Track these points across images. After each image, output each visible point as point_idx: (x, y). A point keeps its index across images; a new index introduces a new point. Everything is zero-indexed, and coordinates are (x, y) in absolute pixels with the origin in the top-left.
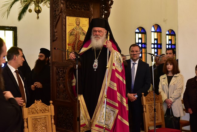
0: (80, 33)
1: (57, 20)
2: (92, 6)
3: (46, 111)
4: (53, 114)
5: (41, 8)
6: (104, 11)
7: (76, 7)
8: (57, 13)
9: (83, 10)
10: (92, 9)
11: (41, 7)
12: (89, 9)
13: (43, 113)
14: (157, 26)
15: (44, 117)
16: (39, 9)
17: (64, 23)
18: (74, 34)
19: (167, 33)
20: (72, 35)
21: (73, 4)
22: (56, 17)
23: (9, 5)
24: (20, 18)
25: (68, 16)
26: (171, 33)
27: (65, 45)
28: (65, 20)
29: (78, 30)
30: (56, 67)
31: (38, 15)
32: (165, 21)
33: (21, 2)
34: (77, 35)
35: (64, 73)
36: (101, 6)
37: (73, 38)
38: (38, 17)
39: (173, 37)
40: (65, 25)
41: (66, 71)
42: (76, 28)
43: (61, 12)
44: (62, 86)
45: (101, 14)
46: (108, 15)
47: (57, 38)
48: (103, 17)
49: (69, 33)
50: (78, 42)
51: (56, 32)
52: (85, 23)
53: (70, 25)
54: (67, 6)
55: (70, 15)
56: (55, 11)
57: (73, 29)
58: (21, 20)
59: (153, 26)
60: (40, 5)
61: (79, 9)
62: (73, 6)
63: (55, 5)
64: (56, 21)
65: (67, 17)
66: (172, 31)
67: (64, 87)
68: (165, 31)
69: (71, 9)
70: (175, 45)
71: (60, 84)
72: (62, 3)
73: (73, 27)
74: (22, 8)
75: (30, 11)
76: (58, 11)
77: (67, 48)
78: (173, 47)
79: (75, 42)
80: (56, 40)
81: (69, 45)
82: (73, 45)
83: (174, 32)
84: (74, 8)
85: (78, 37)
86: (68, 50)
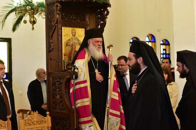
0: (76, 43)
1: (53, 30)
2: (88, 16)
3: (43, 123)
4: (50, 125)
5: (36, 20)
6: (100, 21)
7: (72, 17)
8: (53, 24)
9: (79, 20)
10: (87, 19)
11: (36, 18)
12: (85, 20)
13: (39, 124)
14: (151, 36)
15: (41, 128)
16: (34, 20)
17: (60, 33)
18: (70, 45)
19: (162, 43)
20: (68, 45)
21: (69, 15)
22: (51, 28)
23: (4, 17)
24: (14, 29)
25: (63, 26)
26: (165, 43)
27: (61, 55)
28: (61, 30)
29: (74, 41)
30: (52, 78)
31: (33, 26)
32: (159, 31)
33: (16, 13)
34: (73, 45)
35: (60, 83)
36: (97, 17)
37: (69, 48)
38: (33, 28)
39: (167, 46)
40: (61, 35)
41: (62, 82)
42: (72, 39)
43: (57, 23)
44: (58, 97)
45: (97, 24)
46: (104, 25)
47: (53, 49)
48: (99, 27)
49: (65, 44)
50: (74, 52)
51: (52, 43)
52: (81, 33)
53: (66, 36)
54: (62, 16)
55: (66, 26)
56: (51, 22)
57: (69, 40)
58: (16, 31)
59: (148, 36)
60: (35, 16)
61: (75, 20)
62: (69, 16)
63: (51, 15)
64: (52, 32)
65: (63, 28)
66: (166, 40)
67: (61, 98)
68: (159, 41)
69: (66, 19)
70: (169, 54)
71: (56, 95)
72: (58, 14)
73: (69, 38)
74: (16, 19)
75: (25, 22)
76: (54, 21)
77: (63, 59)
78: (167, 56)
79: (71, 53)
80: (52, 51)
81: (65, 55)
82: (69, 55)
83: (168, 42)
84: (70, 18)
85: (74, 48)
86: (64, 60)
